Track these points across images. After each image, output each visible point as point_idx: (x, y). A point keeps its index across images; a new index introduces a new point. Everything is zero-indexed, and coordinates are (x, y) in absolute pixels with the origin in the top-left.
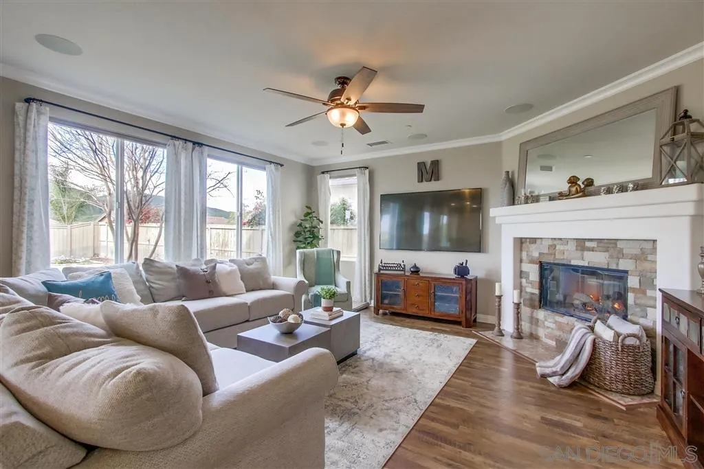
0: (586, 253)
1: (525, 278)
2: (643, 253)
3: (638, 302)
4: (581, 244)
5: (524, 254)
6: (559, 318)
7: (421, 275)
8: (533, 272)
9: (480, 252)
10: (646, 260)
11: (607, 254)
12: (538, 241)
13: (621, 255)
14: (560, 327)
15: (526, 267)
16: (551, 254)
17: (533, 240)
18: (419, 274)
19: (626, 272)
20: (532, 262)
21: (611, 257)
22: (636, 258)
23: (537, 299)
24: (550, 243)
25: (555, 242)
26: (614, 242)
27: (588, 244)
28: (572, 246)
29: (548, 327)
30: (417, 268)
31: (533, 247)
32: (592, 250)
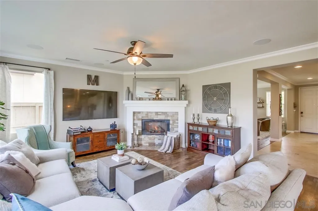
0: (158, 116)
1: (136, 126)
2: (173, 115)
3: (172, 127)
4: (157, 113)
5: (135, 117)
6: (150, 136)
7: (93, 132)
8: (139, 123)
9: (117, 118)
10: (174, 116)
11: (164, 116)
12: (141, 113)
13: (168, 116)
14: (150, 139)
15: (136, 122)
16: (146, 117)
17: (139, 113)
18: (92, 132)
19: (169, 120)
20: (139, 120)
21: (165, 117)
22: (171, 116)
23: (141, 132)
24: (146, 113)
25: (148, 113)
26: (166, 113)
27: (159, 113)
28: (154, 114)
29: (146, 140)
30: (91, 128)
31: (139, 115)
32: (160, 115)
